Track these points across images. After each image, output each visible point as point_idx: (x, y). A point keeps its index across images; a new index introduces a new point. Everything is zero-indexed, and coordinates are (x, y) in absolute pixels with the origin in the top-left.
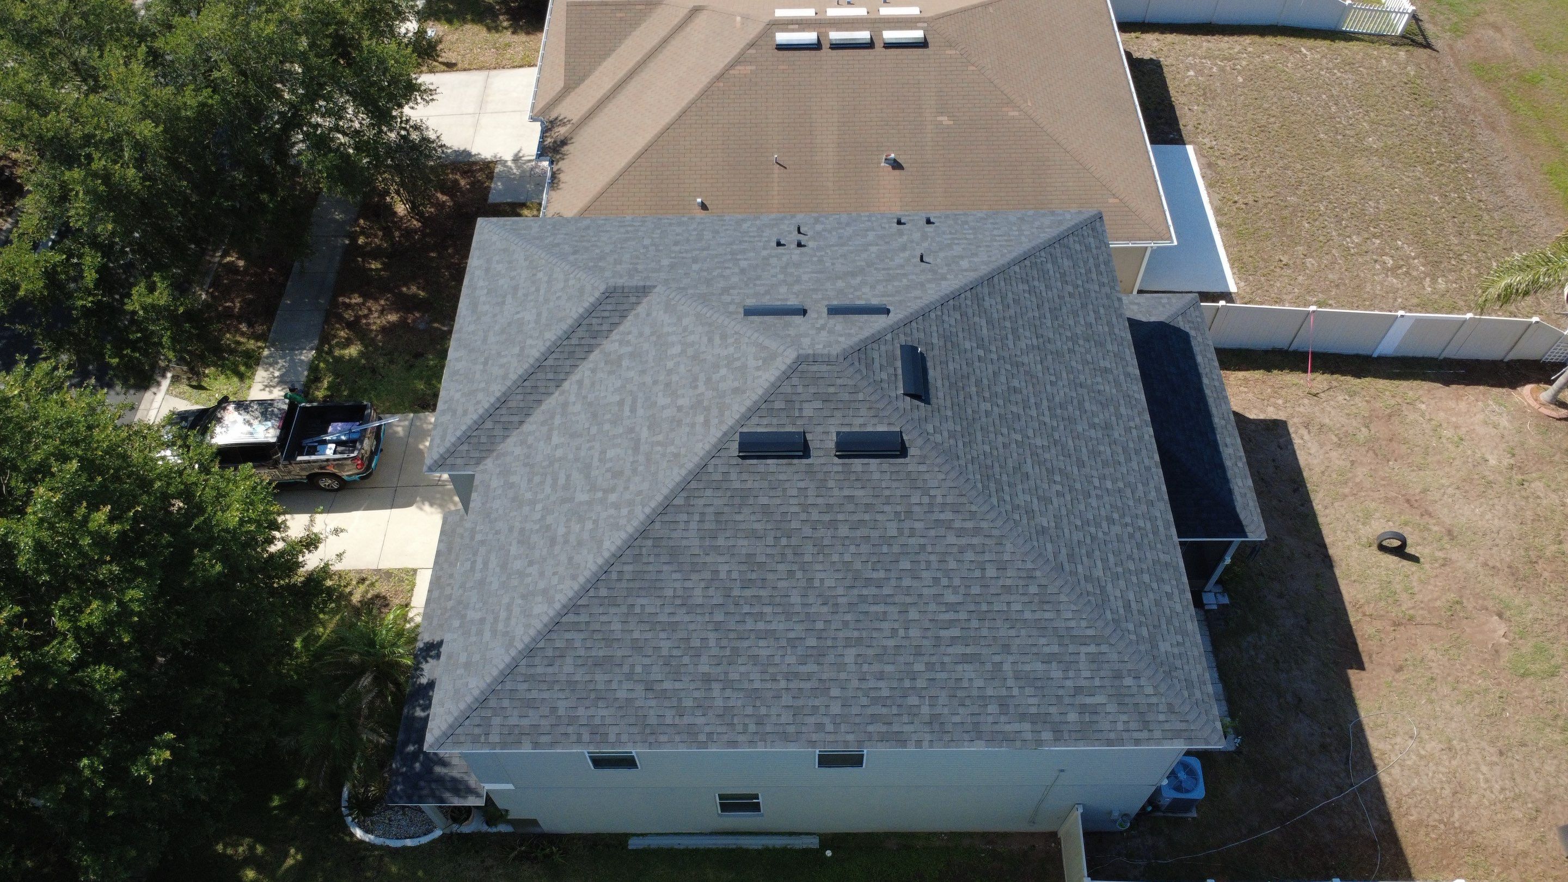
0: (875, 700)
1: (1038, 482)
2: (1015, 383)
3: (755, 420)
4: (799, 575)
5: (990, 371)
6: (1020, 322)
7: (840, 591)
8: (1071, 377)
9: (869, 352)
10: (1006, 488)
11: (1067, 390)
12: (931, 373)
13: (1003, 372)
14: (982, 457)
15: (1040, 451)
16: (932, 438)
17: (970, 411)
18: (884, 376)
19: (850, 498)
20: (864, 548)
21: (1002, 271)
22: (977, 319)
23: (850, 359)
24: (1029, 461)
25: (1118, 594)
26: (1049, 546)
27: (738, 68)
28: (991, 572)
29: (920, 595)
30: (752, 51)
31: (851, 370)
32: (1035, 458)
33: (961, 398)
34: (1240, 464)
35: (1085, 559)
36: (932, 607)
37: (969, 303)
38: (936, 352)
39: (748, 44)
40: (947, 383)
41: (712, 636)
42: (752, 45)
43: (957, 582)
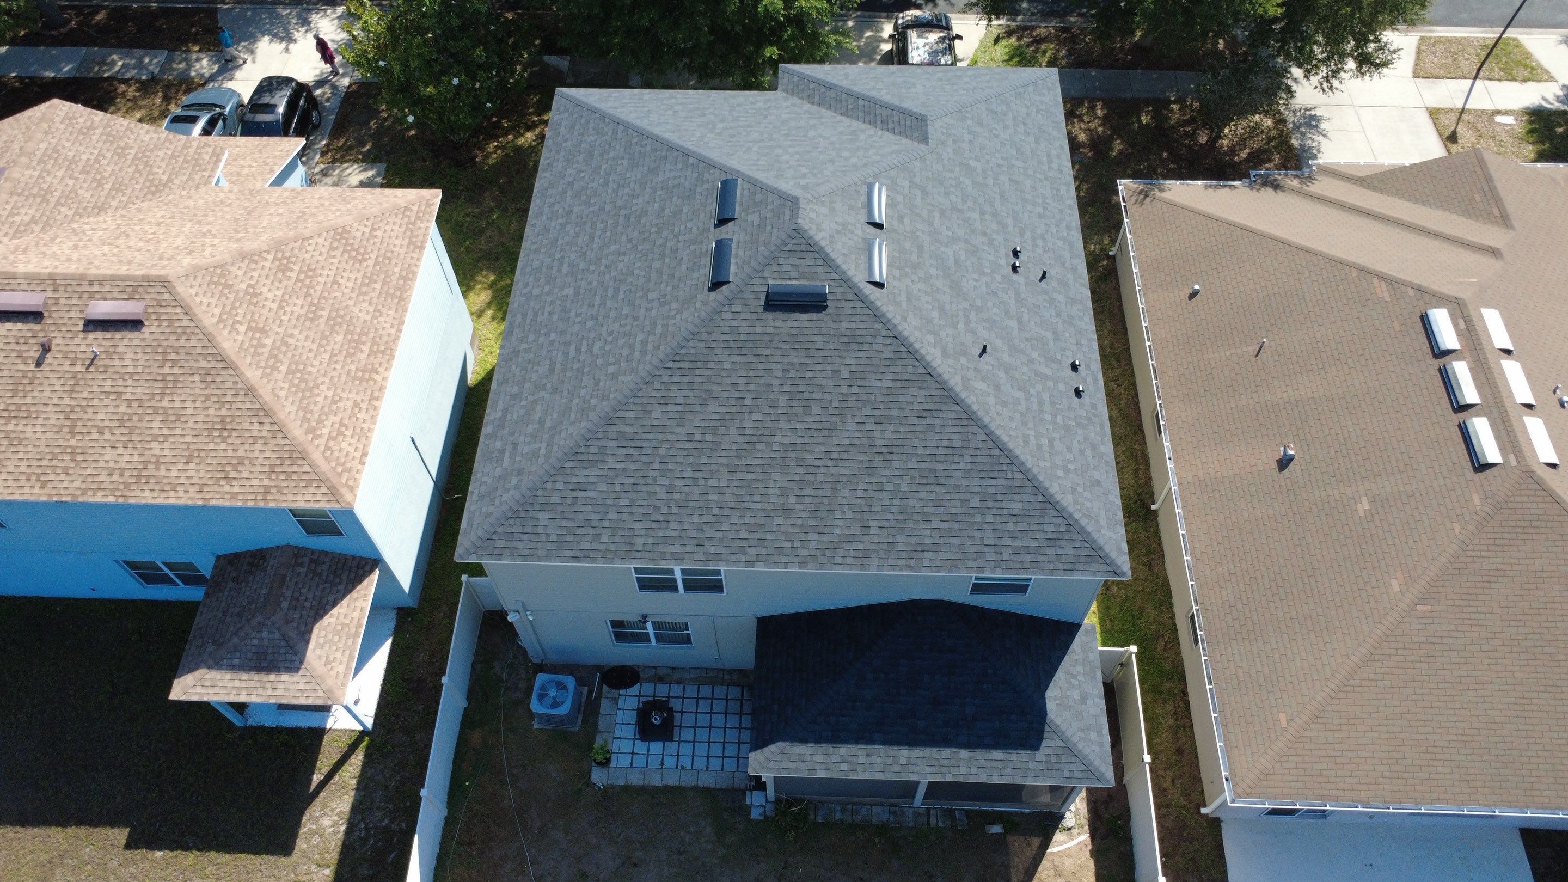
0: (536, 314)
1: (701, 416)
2: (816, 410)
3: (747, 186)
4: (629, 246)
5: (824, 382)
6: (902, 428)
7: (613, 274)
8: (844, 479)
9: (811, 255)
10: (686, 379)
11: (823, 470)
12: (804, 317)
13: (827, 397)
14: (716, 358)
15: (737, 424)
16: (726, 309)
17: (767, 352)
18: (785, 268)
19: (680, 263)
20: (641, 281)
21: (970, 417)
22: (890, 376)
23: (794, 234)
24: (722, 409)
25: (592, 480)
26: (631, 415)
27: (1383, 285)
28: (611, 369)
29: (602, 326)
30: (1411, 292)
31: (784, 237)
32: (728, 417)
33: (783, 345)
34: (844, 767)
35: (624, 451)
36: (592, 335)
37: (910, 370)
38: (832, 325)
39: (1420, 286)
40: (794, 331)
41: (596, 208)
42: (1420, 290)
43: (607, 348)
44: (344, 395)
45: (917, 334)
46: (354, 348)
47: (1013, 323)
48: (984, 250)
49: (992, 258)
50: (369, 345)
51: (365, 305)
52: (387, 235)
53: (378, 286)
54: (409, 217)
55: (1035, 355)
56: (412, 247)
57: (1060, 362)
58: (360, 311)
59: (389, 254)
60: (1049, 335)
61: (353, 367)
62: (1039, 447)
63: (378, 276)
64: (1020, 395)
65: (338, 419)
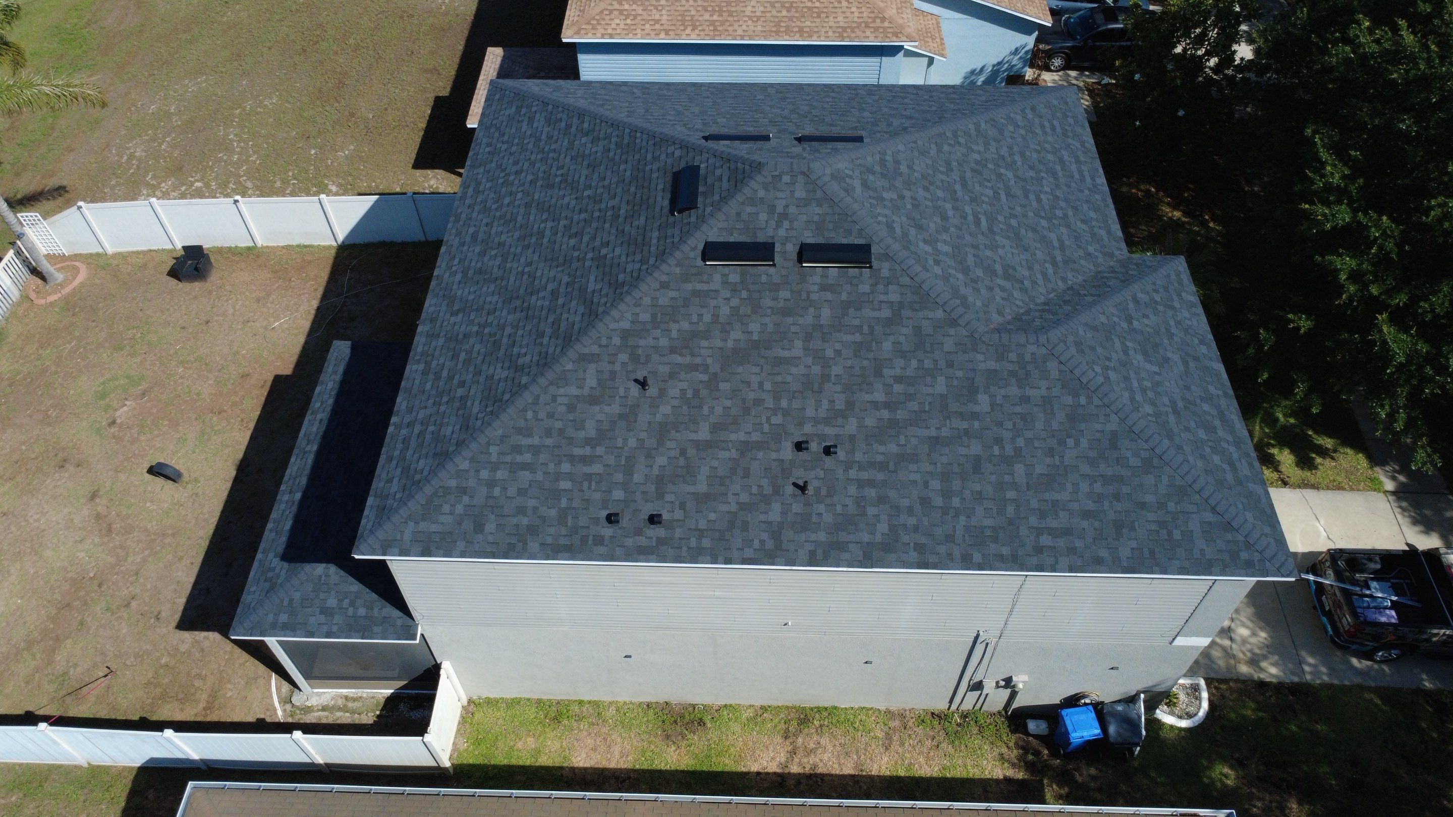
1: (579, 167)
5: (598, 239)
6: (544, 312)
10: (613, 146)
12: (666, 201)
13: (583, 246)
14: (630, 158)
15: (568, 193)
17: (632, 189)
22: (598, 287)
24: (582, 179)
32: (575, 185)
33: (638, 196)
37: (603, 301)
38: (656, 224)
40: (651, 200)
44: (664, 12)
45: (647, 301)
46: (714, 11)
47: (704, 433)
48: (818, 402)
49: (810, 412)
50: (720, 19)
51: (762, 9)
52: (844, 9)
53: (784, 13)
54: (874, 22)
55: (662, 460)
56: (840, 30)
57: (660, 496)
58: (754, 7)
59: (823, 15)
60: (702, 487)
61: (693, 13)
62: (517, 449)
63: (797, 11)
64: (591, 430)
65: (640, 12)
